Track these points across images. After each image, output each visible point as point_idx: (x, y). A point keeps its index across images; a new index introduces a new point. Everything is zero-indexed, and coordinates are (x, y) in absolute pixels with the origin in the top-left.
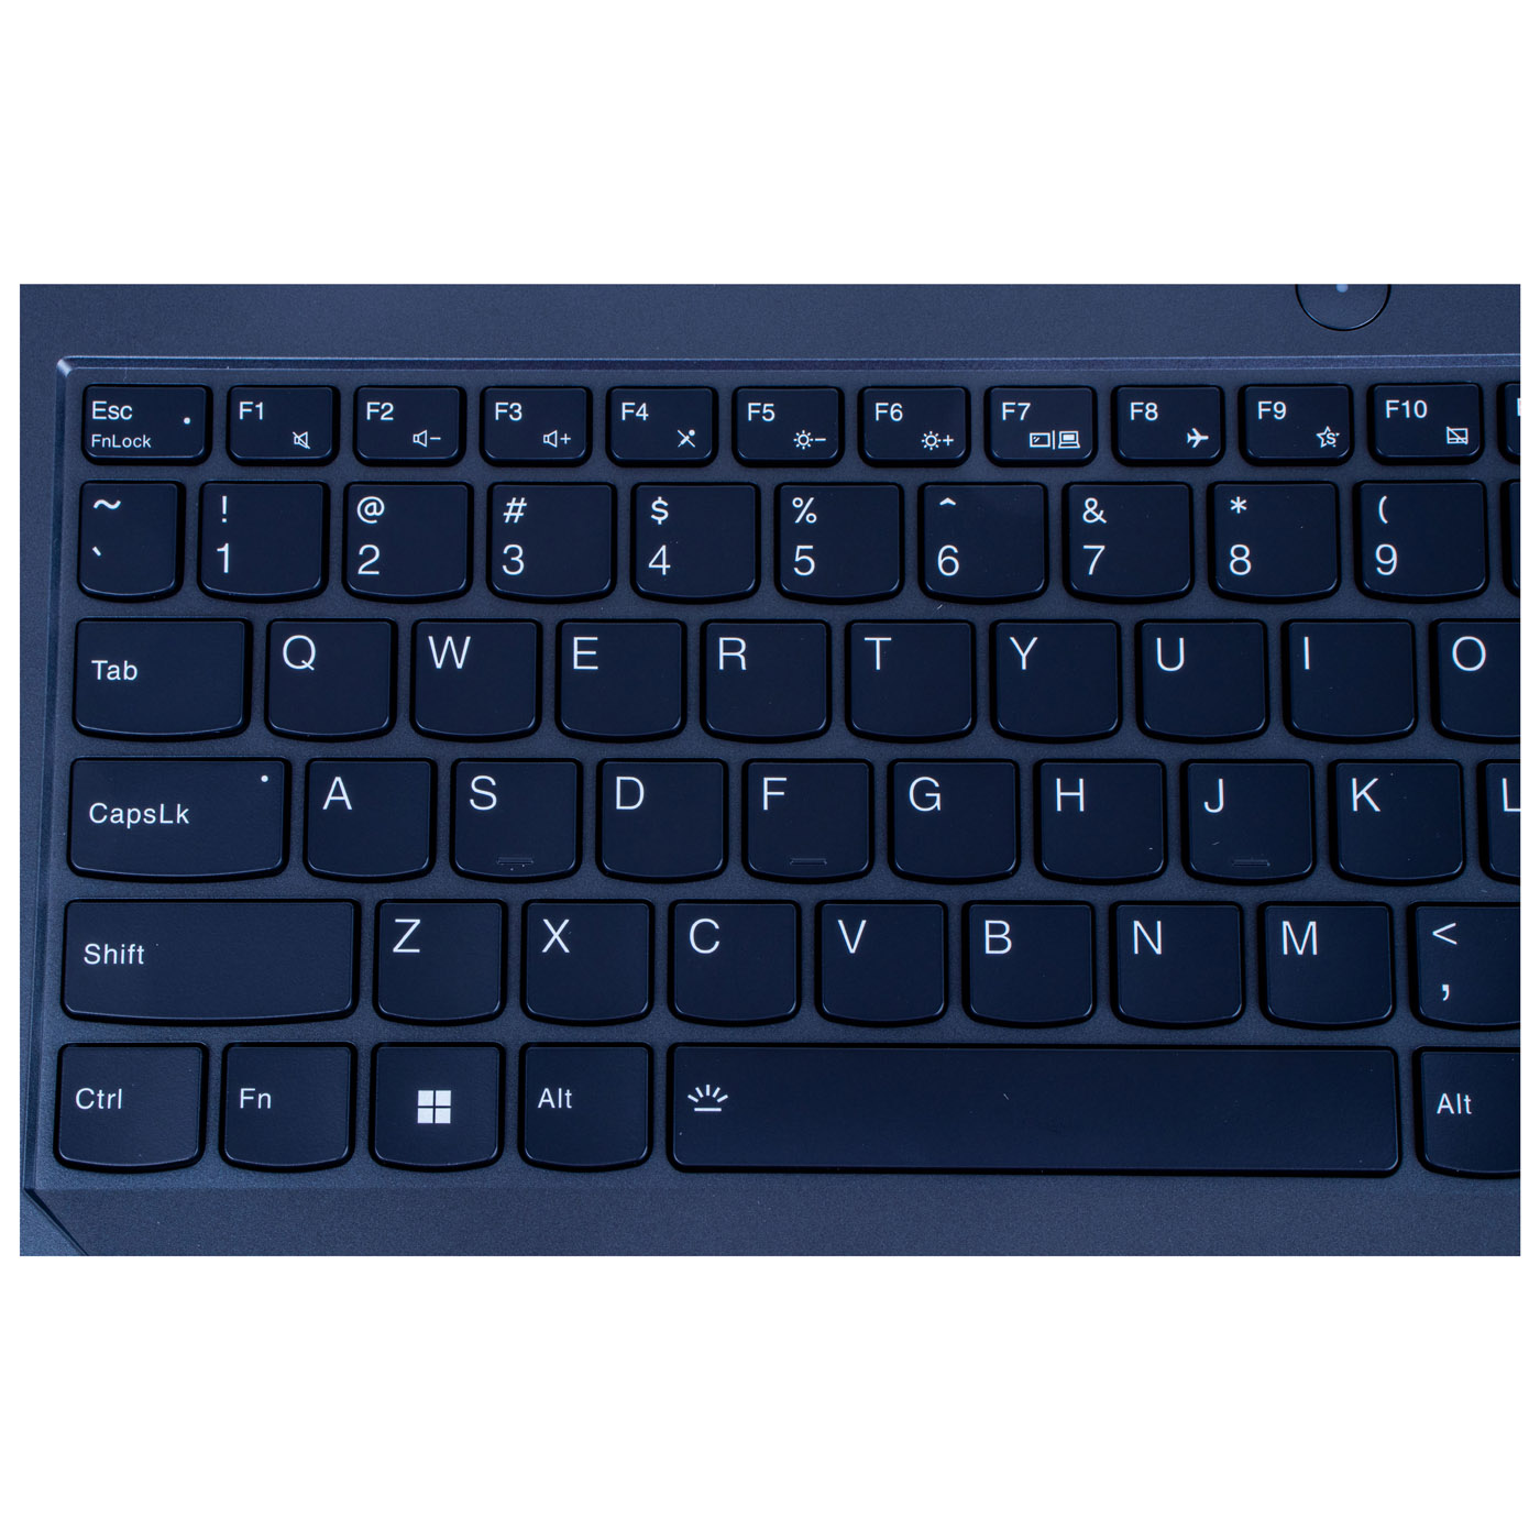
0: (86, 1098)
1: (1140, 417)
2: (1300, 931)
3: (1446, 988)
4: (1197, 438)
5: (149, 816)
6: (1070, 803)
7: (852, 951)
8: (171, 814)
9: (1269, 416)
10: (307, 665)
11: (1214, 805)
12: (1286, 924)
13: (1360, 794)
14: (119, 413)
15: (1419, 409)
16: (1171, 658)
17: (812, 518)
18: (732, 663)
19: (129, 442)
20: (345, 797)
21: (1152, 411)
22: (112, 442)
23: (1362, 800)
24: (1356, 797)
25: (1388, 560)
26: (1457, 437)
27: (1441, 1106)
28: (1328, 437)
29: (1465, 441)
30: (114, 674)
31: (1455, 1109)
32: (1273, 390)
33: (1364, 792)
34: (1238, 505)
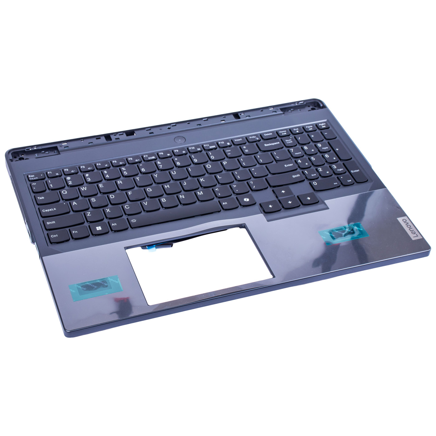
0: (52, 236)
1: (161, 154)
2: (200, 193)
3: (219, 194)
4: (168, 155)
5: (51, 210)
6: (167, 187)
7: (146, 205)
8: (53, 209)
9: (176, 152)
10: (66, 193)
11: (185, 184)
12: (198, 192)
14: (32, 176)
15: (193, 148)
16: (174, 173)
17: (125, 169)
18: (120, 183)
19: (35, 178)
20: (76, 203)
22: (33, 179)
25: (196, 160)
28: (184, 152)
29: (200, 149)
30: (41, 198)
31: (225, 204)
32: (176, 149)
33: (202, 179)
34: (176, 159)
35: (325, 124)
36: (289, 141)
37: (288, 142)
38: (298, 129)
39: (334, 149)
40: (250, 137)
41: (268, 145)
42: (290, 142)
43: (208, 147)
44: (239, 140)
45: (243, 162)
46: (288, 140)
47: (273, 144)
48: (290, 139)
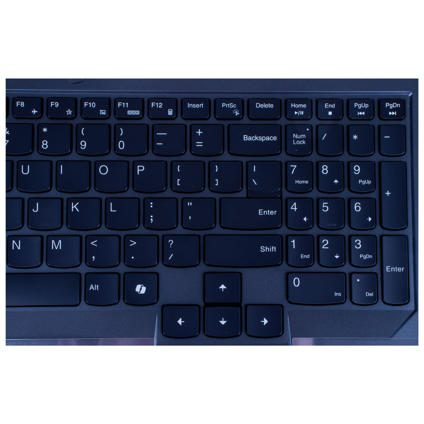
1: (19, 106)
2: (57, 243)
3: (94, 257)
4: (35, 112)
9: (54, 106)
11: (35, 210)
12: (53, 241)
13: (74, 206)
15: (93, 105)
16: (25, 171)
21: (22, 104)
23: (74, 208)
24: (73, 208)
25: (84, 145)
26: (103, 112)
27: (91, 288)
28: (69, 112)
29: (105, 113)
31: (94, 288)
32: (55, 99)
33: (75, 206)
34: (45, 130)
35: (398, 105)
36: (300, 140)
37: (296, 140)
38: (333, 106)
39: (383, 189)
40: (223, 105)
41: (250, 139)
42: (300, 143)
43: (126, 109)
44: (198, 106)
45: (179, 175)
46: (299, 134)
47: (262, 139)
48: (305, 132)
